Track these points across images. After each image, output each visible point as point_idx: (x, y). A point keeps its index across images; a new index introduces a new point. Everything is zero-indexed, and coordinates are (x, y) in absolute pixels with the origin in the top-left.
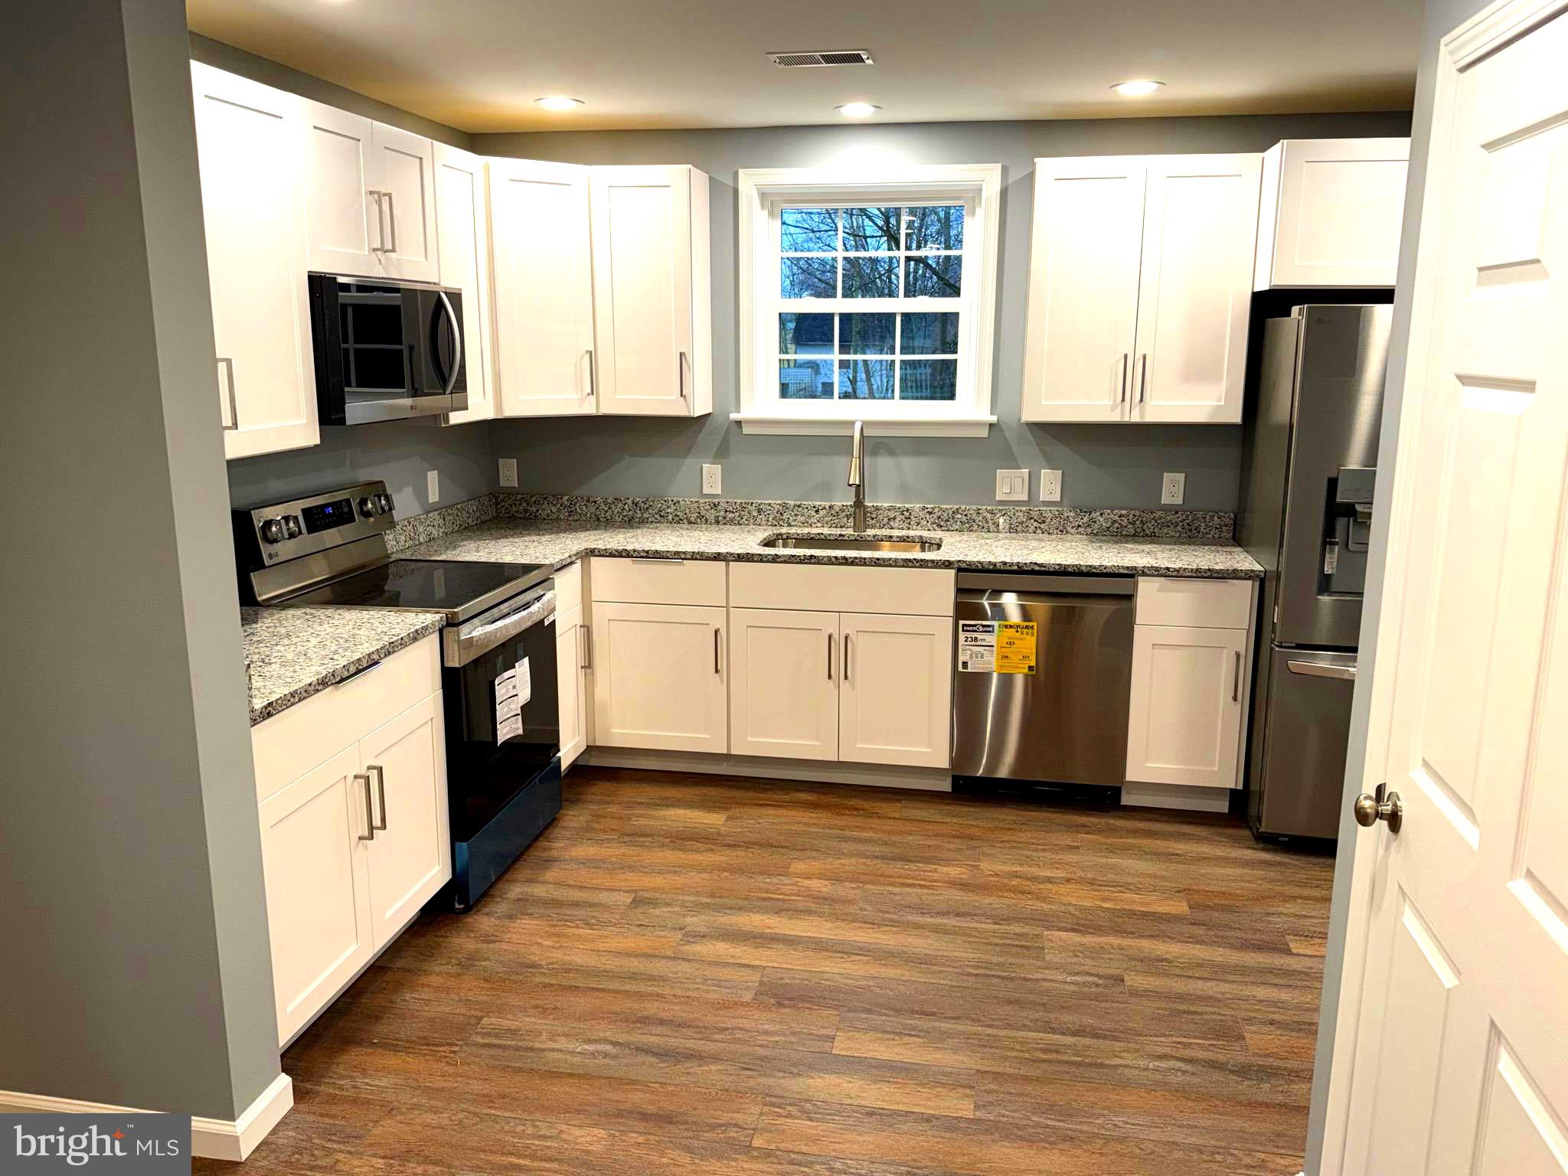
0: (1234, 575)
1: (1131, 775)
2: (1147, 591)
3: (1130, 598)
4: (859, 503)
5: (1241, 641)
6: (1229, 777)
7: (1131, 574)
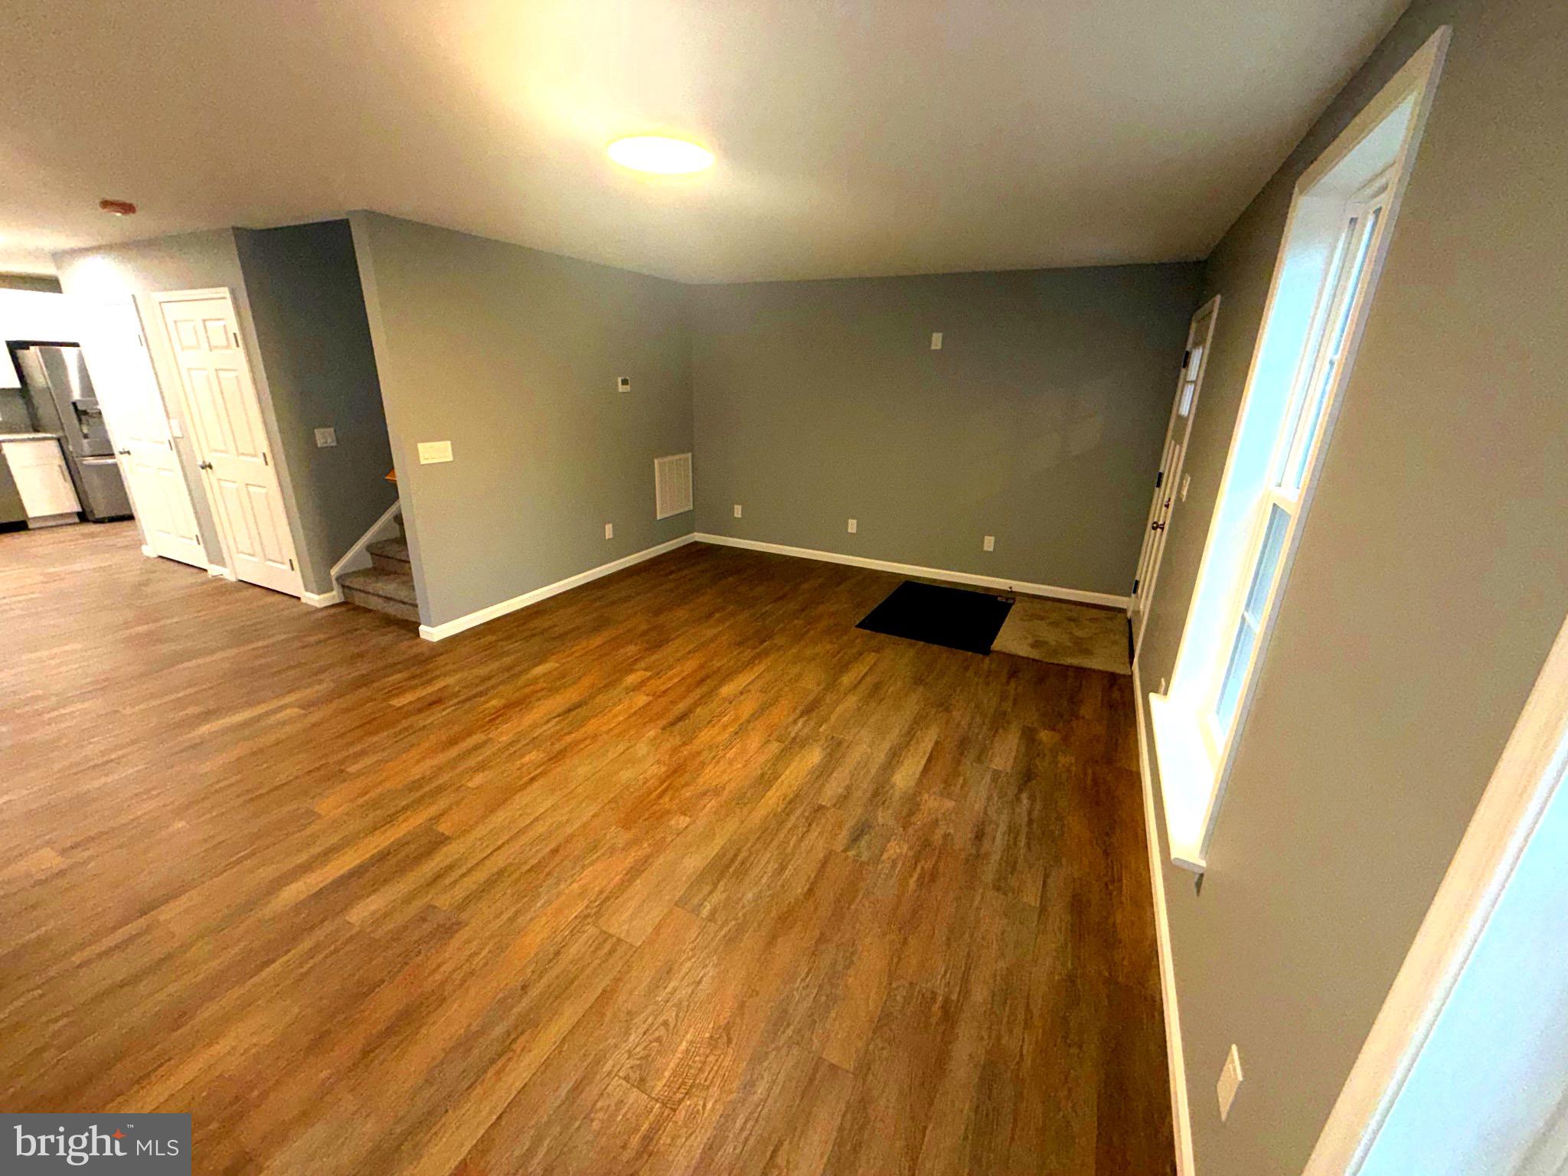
0: (47, 439)
1: (31, 515)
2: (7, 446)
5: (59, 460)
6: (75, 508)
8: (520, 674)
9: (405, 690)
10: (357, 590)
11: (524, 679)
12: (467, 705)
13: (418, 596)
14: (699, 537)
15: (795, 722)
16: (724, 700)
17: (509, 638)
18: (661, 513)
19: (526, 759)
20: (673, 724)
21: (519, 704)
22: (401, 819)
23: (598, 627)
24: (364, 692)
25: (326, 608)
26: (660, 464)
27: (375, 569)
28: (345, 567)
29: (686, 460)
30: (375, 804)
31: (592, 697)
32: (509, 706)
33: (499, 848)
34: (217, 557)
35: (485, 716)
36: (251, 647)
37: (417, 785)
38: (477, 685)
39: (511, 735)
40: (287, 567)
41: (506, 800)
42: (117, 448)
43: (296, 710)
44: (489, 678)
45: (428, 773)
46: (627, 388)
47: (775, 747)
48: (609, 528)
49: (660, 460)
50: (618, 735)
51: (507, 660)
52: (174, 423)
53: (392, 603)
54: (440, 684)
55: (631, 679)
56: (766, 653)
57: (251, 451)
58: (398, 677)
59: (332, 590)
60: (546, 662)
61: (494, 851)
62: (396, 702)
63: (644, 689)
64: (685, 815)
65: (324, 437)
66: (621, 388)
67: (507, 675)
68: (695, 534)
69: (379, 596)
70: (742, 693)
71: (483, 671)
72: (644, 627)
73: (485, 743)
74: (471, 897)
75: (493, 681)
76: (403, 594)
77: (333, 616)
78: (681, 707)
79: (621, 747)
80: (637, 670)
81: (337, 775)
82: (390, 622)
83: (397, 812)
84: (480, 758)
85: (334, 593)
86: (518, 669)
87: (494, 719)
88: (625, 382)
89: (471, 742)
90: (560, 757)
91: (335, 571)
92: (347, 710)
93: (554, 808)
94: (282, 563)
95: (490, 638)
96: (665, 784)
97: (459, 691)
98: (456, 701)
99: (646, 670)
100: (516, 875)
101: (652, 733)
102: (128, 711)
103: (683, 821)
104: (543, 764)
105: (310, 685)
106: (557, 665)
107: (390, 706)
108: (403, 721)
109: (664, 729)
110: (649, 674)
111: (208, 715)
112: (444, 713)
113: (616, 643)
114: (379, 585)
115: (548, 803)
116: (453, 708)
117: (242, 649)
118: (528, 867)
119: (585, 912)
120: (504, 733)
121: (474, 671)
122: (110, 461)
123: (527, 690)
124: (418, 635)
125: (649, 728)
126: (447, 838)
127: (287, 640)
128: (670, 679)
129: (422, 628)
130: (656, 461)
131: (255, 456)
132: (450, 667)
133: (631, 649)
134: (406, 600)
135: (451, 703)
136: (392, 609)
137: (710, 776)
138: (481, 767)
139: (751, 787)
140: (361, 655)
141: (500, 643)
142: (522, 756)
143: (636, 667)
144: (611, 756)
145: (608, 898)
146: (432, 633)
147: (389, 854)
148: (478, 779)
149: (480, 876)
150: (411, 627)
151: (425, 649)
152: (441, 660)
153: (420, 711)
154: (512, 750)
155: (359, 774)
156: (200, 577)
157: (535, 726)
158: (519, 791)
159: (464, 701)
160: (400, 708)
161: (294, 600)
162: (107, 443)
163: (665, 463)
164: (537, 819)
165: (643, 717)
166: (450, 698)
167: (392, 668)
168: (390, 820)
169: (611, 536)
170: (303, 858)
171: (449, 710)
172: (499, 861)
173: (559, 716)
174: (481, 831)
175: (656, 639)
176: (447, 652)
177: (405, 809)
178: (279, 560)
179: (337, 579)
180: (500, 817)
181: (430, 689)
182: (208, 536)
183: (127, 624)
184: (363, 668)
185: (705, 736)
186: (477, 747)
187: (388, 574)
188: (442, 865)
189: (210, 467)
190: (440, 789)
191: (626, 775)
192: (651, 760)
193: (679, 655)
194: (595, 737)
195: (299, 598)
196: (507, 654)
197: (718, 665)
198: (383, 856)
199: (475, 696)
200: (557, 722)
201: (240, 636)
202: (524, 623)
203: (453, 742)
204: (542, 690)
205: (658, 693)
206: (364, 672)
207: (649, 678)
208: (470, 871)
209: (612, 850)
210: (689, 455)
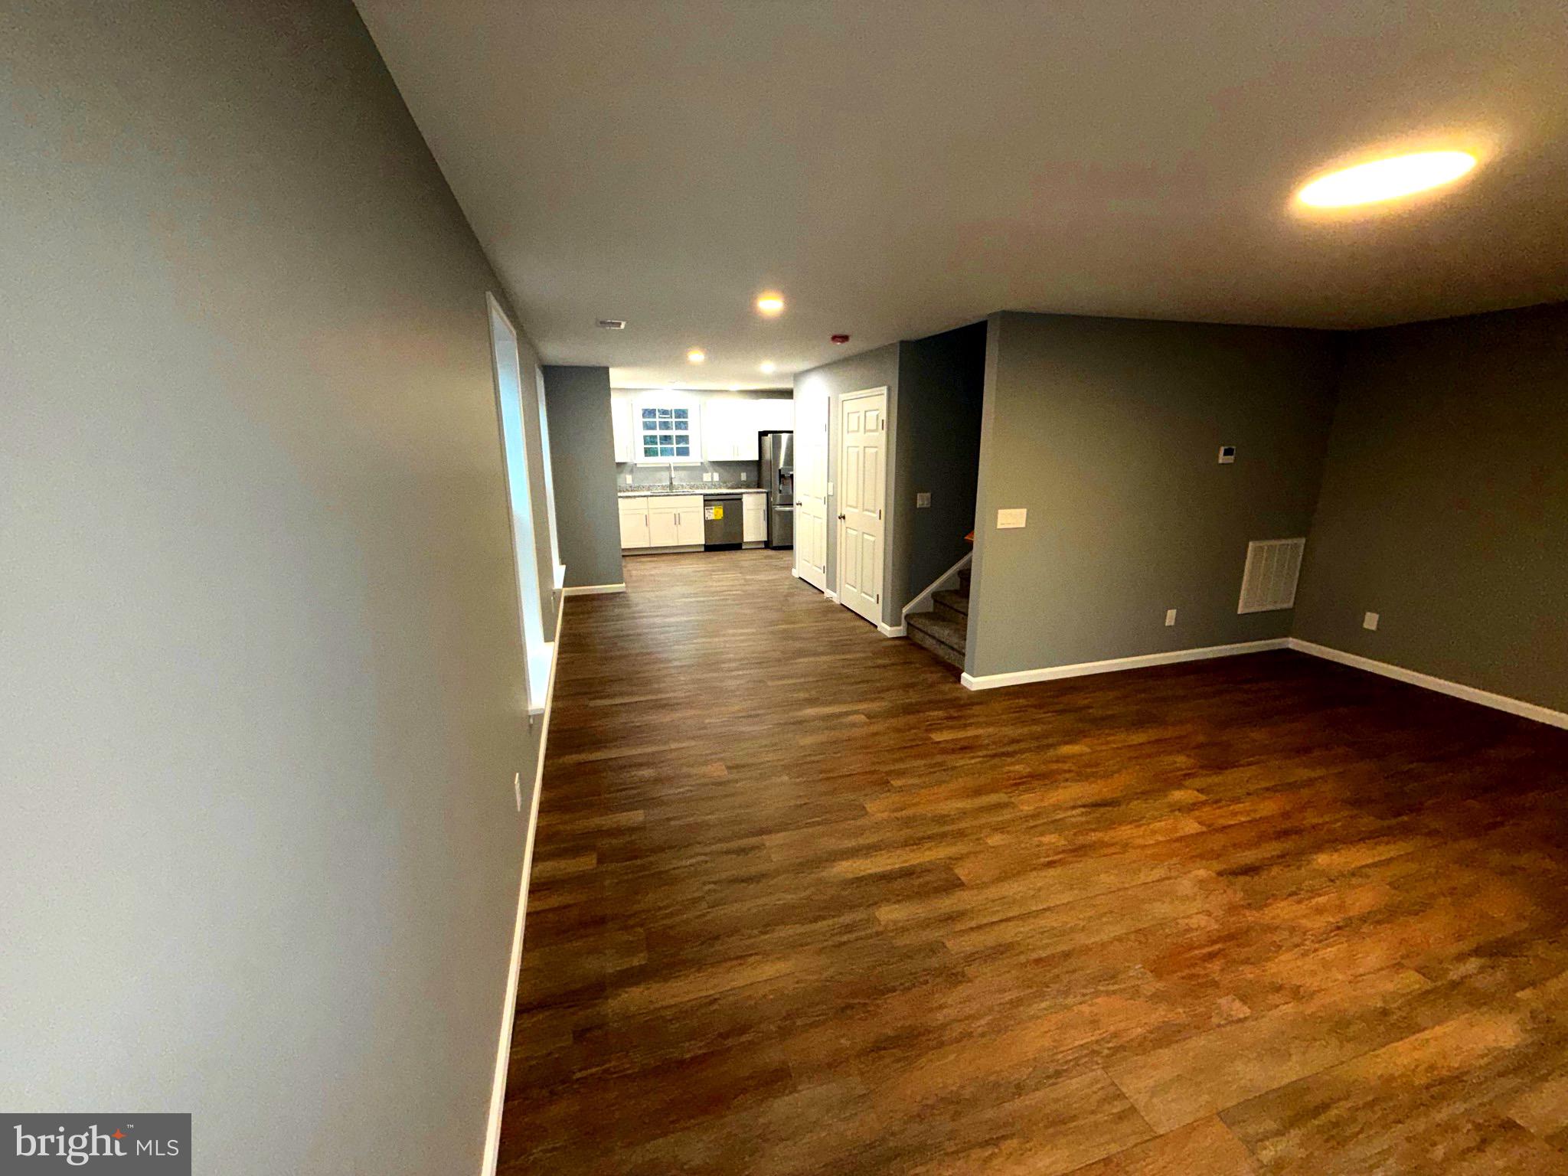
0: (762, 493)
1: (745, 540)
2: (745, 497)
3: (741, 499)
4: (671, 483)
5: (764, 507)
6: (765, 538)
7: (742, 494)
8: (1049, 746)
9: (943, 728)
10: (918, 629)
11: (1051, 753)
12: (996, 761)
13: (967, 646)
14: (1293, 643)
15: (1461, 957)
16: (1322, 873)
17: (1040, 706)
18: (1246, 606)
19: (1046, 839)
20: (1235, 873)
21: (1044, 778)
22: (927, 845)
23: (1140, 722)
24: (912, 719)
25: (894, 638)
26: (1255, 549)
27: (934, 613)
28: (914, 607)
29: (1296, 546)
30: (908, 822)
31: (1127, 799)
32: (1032, 776)
33: (1008, 920)
34: (832, 583)
35: (1009, 778)
36: (843, 657)
37: (941, 819)
38: (1005, 745)
39: (1032, 808)
40: (874, 600)
41: (1019, 873)
42: (796, 500)
43: (863, 717)
44: (1018, 741)
45: (953, 813)
46: (1230, 459)
47: (1411, 981)
48: (1171, 614)
49: (1258, 544)
50: (1154, 857)
51: (1037, 729)
52: (831, 484)
53: (942, 646)
54: (971, 732)
55: (1178, 795)
56: (1406, 831)
57: (872, 509)
58: (941, 713)
59: (899, 625)
60: (1077, 744)
61: (1001, 921)
62: (937, 737)
63: (1197, 813)
64: (1244, 1002)
65: (922, 500)
66: (1222, 459)
67: (1035, 744)
68: (1291, 639)
69: (934, 637)
70: (1353, 875)
71: (1010, 731)
72: (1201, 738)
73: (1005, 805)
74: (977, 956)
75: (1023, 745)
76: (954, 640)
77: (895, 646)
78: (1249, 857)
79: (1158, 873)
80: (1187, 788)
81: (883, 784)
82: (938, 662)
83: (924, 838)
84: (1000, 819)
85: (901, 627)
86: (1045, 742)
87: (1019, 784)
88: (1228, 452)
89: (994, 798)
90: (1081, 853)
91: (905, 611)
92: (898, 730)
93: (1069, 906)
94: (872, 597)
95: (1022, 701)
96: (1217, 947)
97: (988, 745)
98: (985, 752)
99: (1201, 791)
100: (1022, 958)
101: (1202, 873)
102: (770, 683)
103: (1240, 1010)
104: (1063, 851)
105: (872, 700)
106: (1088, 750)
107: (930, 738)
108: (938, 756)
109: (1220, 874)
110: (1203, 797)
111: (812, 702)
112: (973, 761)
113: (1162, 745)
114: (936, 628)
115: (1066, 898)
116: (981, 759)
117: (838, 657)
118: (1034, 956)
119: (1096, 1047)
120: (1027, 802)
121: (1003, 729)
122: (787, 509)
123: (1055, 766)
124: (959, 681)
125: (1198, 865)
126: (963, 884)
127: (865, 658)
128: (1235, 814)
129: (964, 675)
130: (1251, 544)
131: (874, 512)
132: (981, 719)
133: (1181, 760)
134: (956, 647)
135: (980, 754)
136: (941, 651)
137: (1285, 966)
138: (999, 828)
139: (1362, 1018)
140: (912, 686)
141: (1029, 709)
142: (1042, 834)
143: (1187, 783)
144: (1143, 877)
145: (1122, 1048)
146: (972, 682)
147: (912, 873)
148: (995, 840)
149: (989, 939)
150: (956, 673)
151: (964, 695)
152: (976, 709)
153: (953, 751)
154: (1032, 823)
155: (901, 789)
156: (818, 598)
157: (1057, 807)
158: (1035, 869)
159: (994, 756)
160: (939, 742)
161: (872, 627)
162: (791, 497)
163: (1262, 548)
164: (1048, 909)
165: (1191, 850)
166: (981, 747)
167: (935, 704)
168: (916, 842)
169: (1173, 624)
170: (850, 843)
171: (978, 760)
172: (1009, 933)
173: (1084, 806)
174: (993, 892)
175: (1218, 759)
176: (981, 703)
177: (930, 838)
178: (870, 593)
179: (907, 616)
180: (1012, 888)
181: (961, 734)
182: (830, 569)
183: (772, 623)
184: (913, 697)
185: (1283, 911)
186: (999, 806)
187: (944, 620)
188: (955, 908)
189: (844, 517)
190: (961, 834)
191: (1162, 909)
192: (1198, 905)
193: (1252, 788)
194: (1125, 846)
195: (876, 627)
196: (1035, 722)
197: (1315, 821)
198: (908, 873)
199: (1004, 754)
200: (1083, 813)
201: (837, 647)
202: (1057, 697)
203: (978, 792)
204: (1070, 771)
205: (1216, 826)
206: (913, 701)
207: (1204, 803)
208: (979, 927)
209: (1136, 992)
210: (1303, 540)
